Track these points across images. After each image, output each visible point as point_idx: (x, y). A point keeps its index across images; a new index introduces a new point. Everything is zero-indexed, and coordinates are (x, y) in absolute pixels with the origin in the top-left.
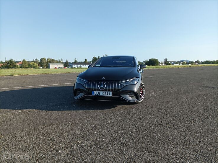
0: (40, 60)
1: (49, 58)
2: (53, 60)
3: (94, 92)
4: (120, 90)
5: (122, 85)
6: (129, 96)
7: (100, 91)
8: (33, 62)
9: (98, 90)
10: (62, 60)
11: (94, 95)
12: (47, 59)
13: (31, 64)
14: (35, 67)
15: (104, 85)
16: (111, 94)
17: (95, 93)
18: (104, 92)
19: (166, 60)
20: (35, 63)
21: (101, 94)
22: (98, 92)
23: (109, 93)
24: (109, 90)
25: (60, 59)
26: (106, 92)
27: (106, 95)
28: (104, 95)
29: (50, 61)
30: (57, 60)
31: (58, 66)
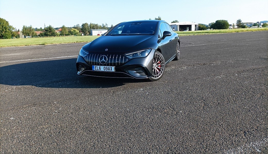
0: (82, 26)
1: (92, 23)
2: (96, 25)
3: (95, 66)
4: (124, 63)
5: (127, 58)
6: (135, 72)
7: (101, 65)
8: (74, 28)
9: (98, 65)
10: (106, 25)
11: (95, 70)
12: (89, 24)
13: (72, 31)
14: (76, 34)
15: (105, 59)
16: (113, 69)
17: (95, 68)
18: (106, 67)
19: (239, 21)
20: (76, 30)
21: (102, 69)
22: (98, 67)
23: (111, 68)
24: (111, 65)
25: (105, 24)
26: (108, 67)
27: (108, 71)
28: (106, 70)
29: (93, 27)
30: (101, 25)
31: (101, 32)
